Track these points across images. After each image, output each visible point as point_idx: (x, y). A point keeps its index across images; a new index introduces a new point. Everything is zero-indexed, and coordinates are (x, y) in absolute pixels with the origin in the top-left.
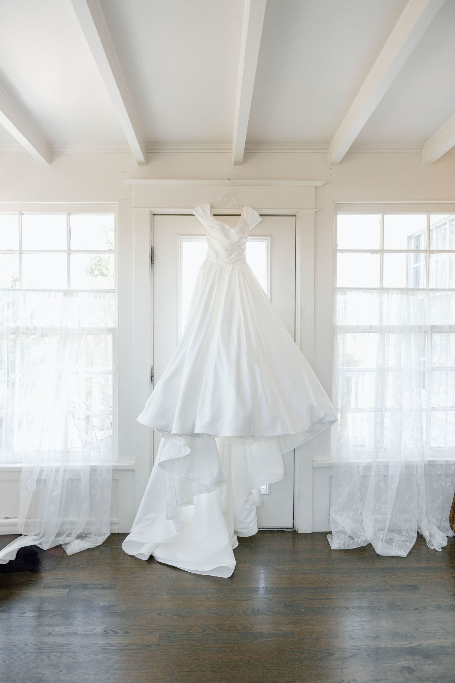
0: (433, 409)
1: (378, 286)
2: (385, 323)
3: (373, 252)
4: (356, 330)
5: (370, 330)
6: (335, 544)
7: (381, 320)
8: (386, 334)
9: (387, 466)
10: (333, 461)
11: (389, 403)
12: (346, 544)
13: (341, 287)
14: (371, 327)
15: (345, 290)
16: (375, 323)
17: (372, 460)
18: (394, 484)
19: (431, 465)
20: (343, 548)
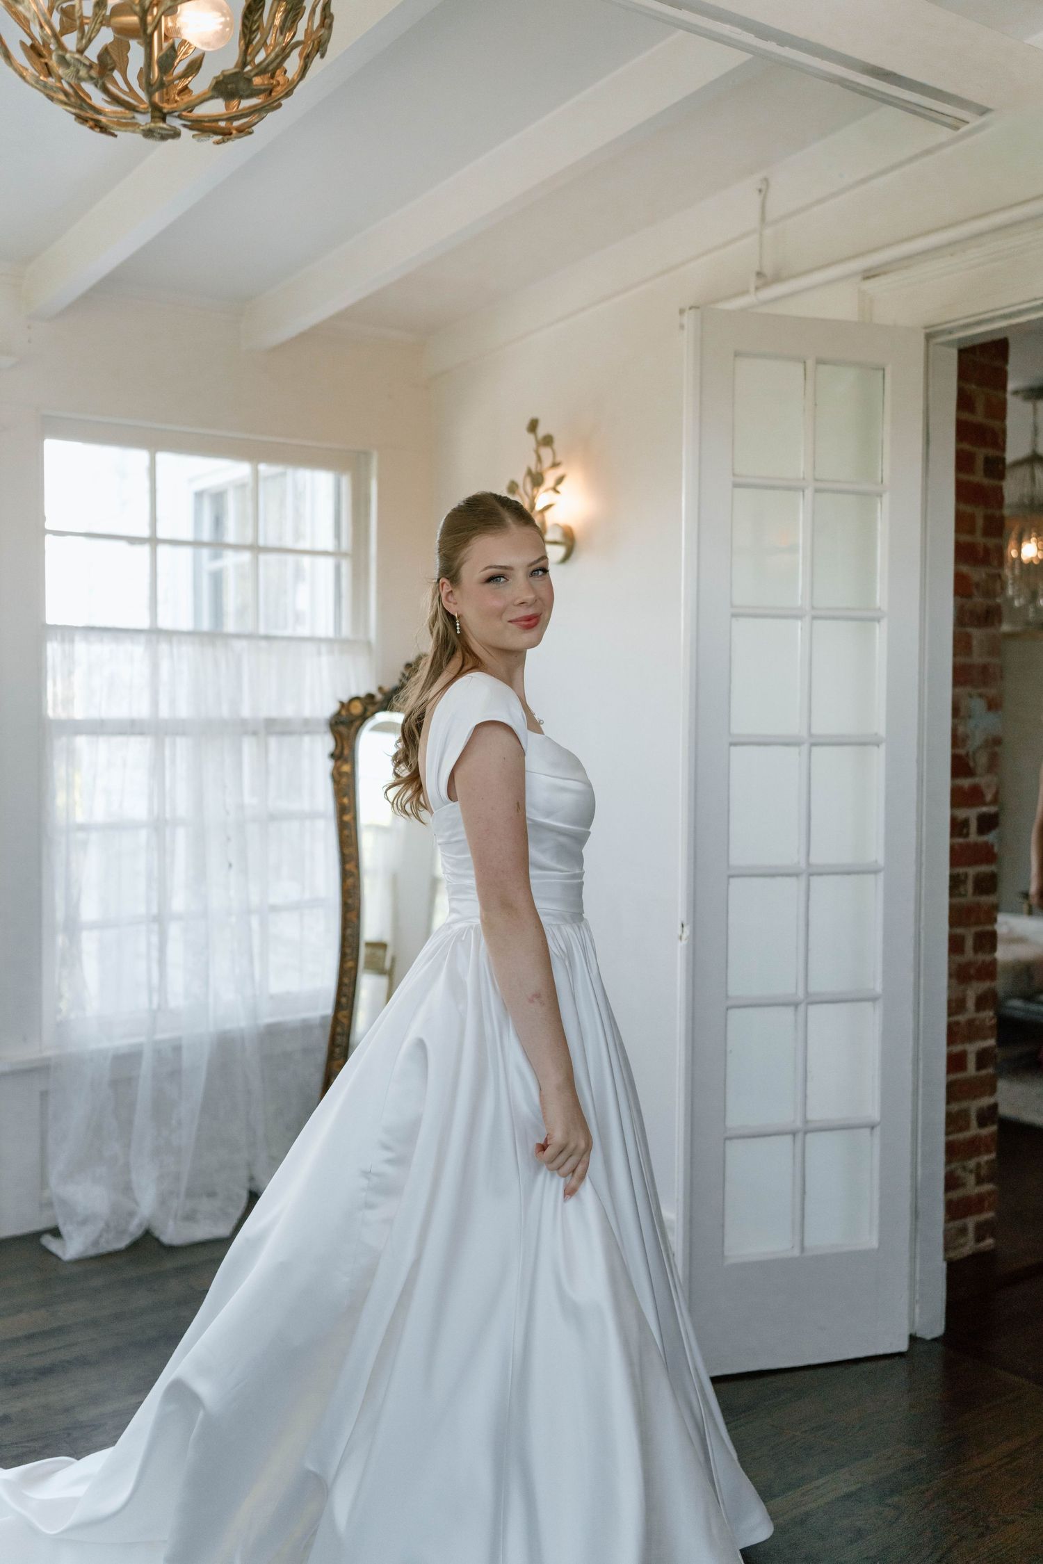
0: (274, 909)
1: (144, 623)
2: (164, 713)
3: (133, 540)
4: (98, 728)
5: (131, 728)
6: (72, 1247)
7: (155, 703)
8: (168, 741)
9: (177, 1048)
10: (48, 1053)
11: (178, 903)
12: (103, 1240)
13: (59, 624)
14: (133, 722)
15: (67, 633)
16: (141, 710)
17: (142, 1039)
18: (196, 1085)
19: (273, 1032)
20: (92, 1252)
